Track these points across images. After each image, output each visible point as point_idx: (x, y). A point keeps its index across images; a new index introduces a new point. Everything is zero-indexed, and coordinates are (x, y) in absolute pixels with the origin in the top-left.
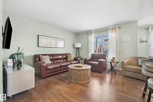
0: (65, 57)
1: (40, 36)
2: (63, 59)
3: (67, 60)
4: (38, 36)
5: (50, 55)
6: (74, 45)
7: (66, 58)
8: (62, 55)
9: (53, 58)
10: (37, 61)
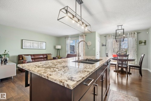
0: (45, 56)
1: (23, 40)
2: (44, 58)
3: (47, 59)
4: (22, 40)
5: (31, 55)
6: (55, 47)
7: (47, 58)
8: (43, 55)
9: (35, 57)
10: (21, 60)
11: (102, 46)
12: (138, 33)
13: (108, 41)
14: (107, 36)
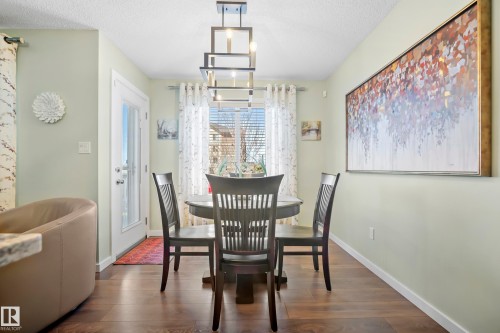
11: (159, 137)
12: (299, 90)
13: (185, 114)
14: (183, 86)
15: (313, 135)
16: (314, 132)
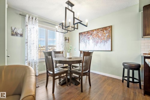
11: (12, 35)
13: (29, 27)
15: (67, 41)
16: (67, 40)
